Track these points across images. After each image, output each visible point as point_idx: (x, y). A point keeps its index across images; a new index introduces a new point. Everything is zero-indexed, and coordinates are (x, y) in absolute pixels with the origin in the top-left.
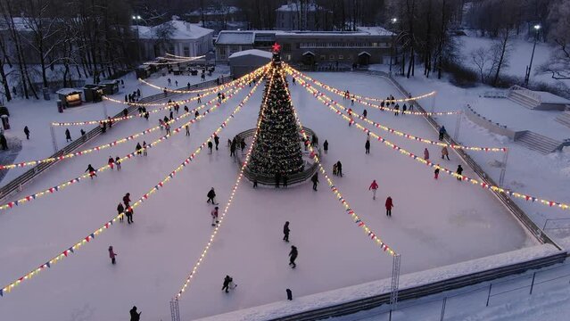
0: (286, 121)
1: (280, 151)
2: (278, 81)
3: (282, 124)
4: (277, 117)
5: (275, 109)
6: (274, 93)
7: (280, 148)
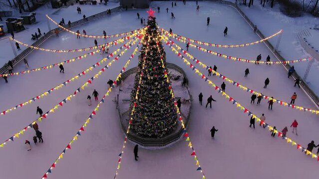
0: (162, 87)
1: (156, 114)
2: (153, 49)
3: (158, 89)
4: (153, 84)
5: (151, 75)
6: (149, 60)
7: (156, 111)
